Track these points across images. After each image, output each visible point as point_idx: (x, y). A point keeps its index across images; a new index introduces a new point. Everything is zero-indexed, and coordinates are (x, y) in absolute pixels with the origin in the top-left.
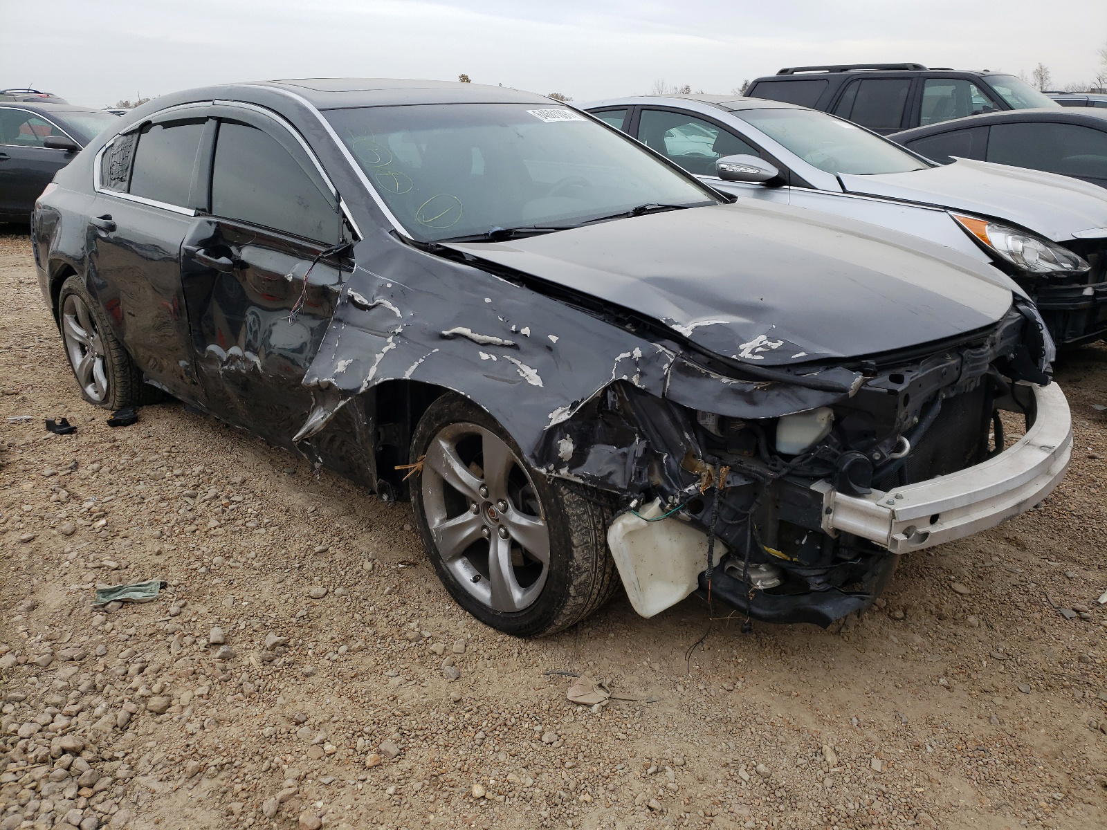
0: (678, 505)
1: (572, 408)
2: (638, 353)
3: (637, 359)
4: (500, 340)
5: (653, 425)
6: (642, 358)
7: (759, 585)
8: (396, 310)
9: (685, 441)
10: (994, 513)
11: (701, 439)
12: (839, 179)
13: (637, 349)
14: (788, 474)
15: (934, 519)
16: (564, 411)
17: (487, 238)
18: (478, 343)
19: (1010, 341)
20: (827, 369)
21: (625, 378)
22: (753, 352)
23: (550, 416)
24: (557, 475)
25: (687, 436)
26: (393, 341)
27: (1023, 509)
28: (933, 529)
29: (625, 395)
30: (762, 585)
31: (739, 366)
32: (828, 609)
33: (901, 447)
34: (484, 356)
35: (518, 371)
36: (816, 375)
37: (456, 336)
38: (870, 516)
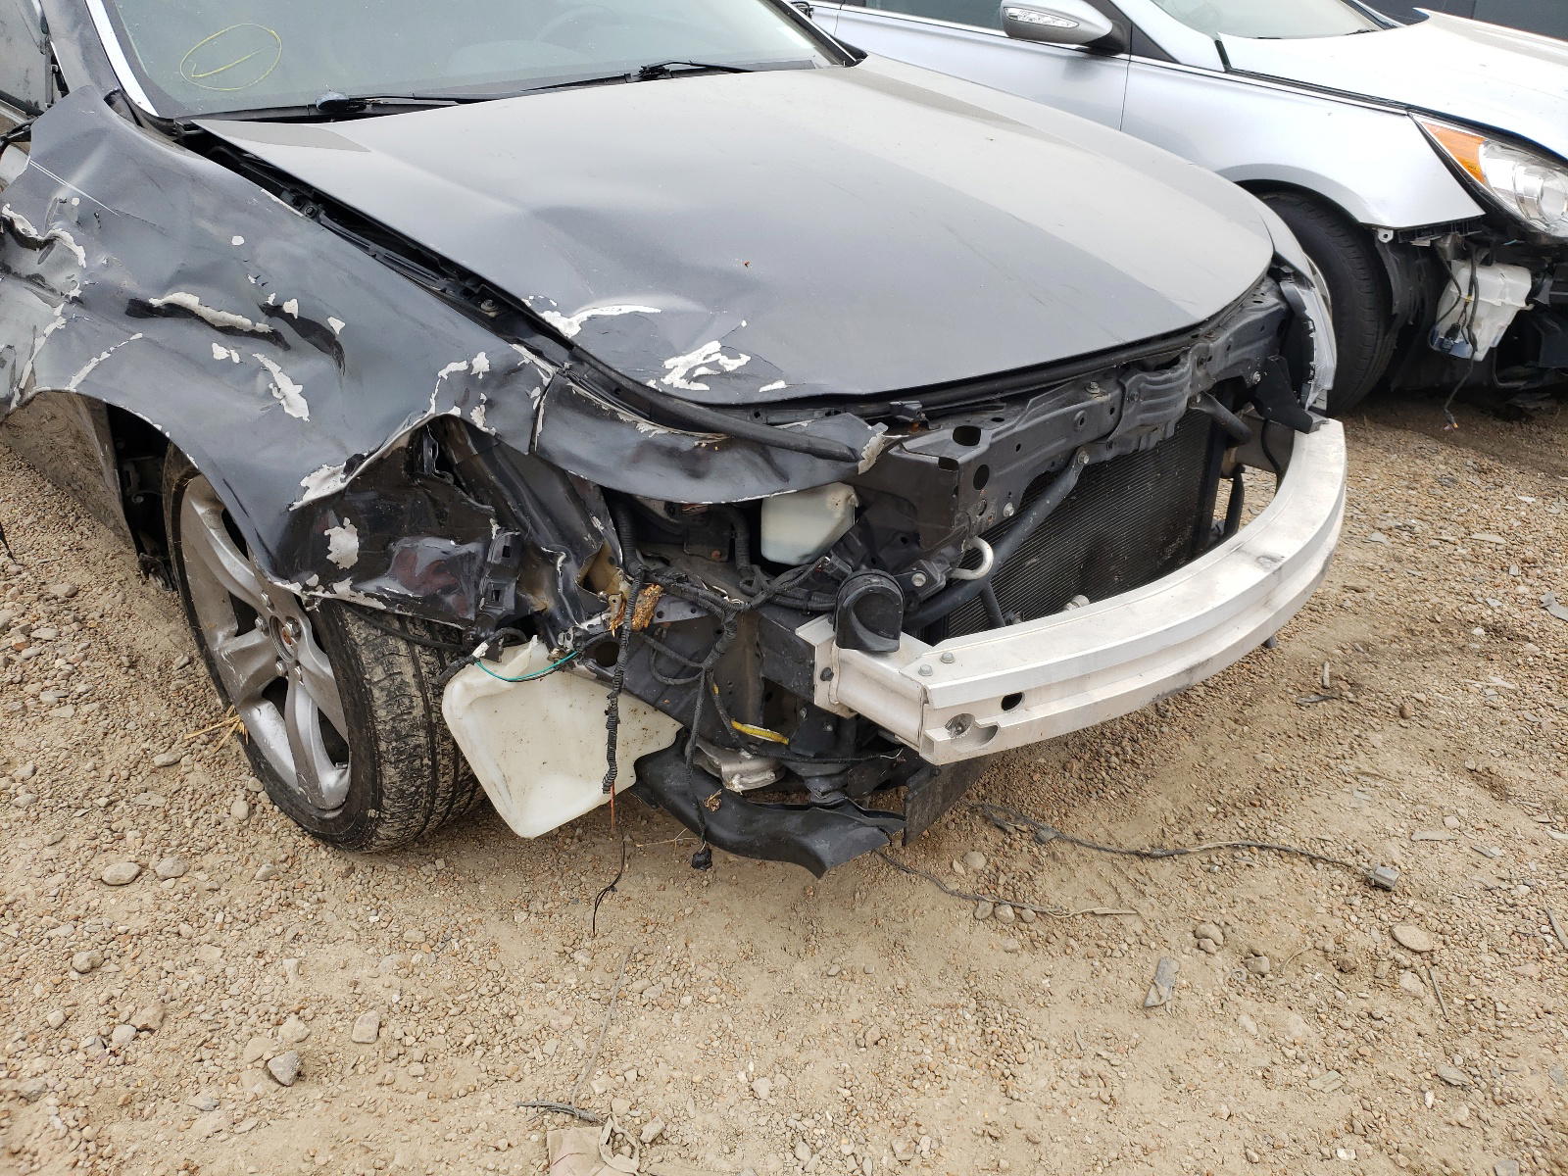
0: (571, 652)
1: (349, 469)
2: (481, 363)
3: (481, 376)
4: (247, 322)
5: (535, 496)
6: (490, 375)
7: (736, 785)
8: (80, 252)
9: (594, 531)
10: (1133, 689)
11: (625, 529)
12: (1219, 45)
13: (482, 356)
14: (768, 602)
15: (1010, 702)
16: (334, 474)
17: (313, 113)
18: (213, 326)
19: (1252, 351)
20: (828, 414)
21: (456, 411)
22: (690, 377)
23: (303, 483)
24: (328, 595)
25: (597, 523)
26: (63, 314)
27: (1198, 678)
28: (1005, 720)
29: (470, 443)
30: (741, 783)
31: (661, 401)
32: (821, 844)
33: (974, 559)
34: (220, 352)
35: (271, 386)
36: (806, 426)
37: (175, 311)
38: (892, 691)
